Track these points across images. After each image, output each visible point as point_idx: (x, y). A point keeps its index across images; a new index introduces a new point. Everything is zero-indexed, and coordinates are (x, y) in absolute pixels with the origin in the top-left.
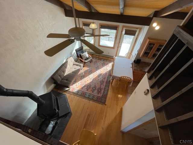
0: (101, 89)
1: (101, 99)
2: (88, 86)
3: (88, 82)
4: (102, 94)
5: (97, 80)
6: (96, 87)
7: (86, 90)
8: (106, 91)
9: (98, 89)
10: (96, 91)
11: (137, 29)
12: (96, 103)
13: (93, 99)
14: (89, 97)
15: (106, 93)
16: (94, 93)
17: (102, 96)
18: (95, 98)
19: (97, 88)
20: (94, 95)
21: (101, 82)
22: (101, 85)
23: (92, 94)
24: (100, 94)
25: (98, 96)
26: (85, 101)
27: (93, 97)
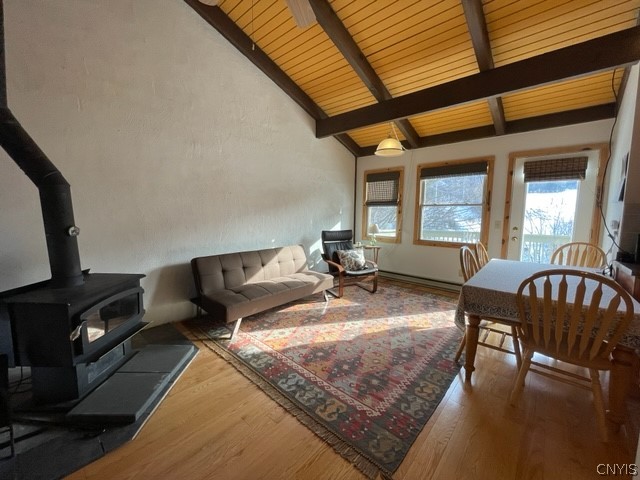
0: (385, 381)
1: (371, 436)
2: (321, 350)
3: (329, 339)
4: (383, 406)
5: (379, 341)
6: (362, 365)
7: (297, 359)
8: (419, 401)
9: (371, 375)
10: (353, 380)
11: (588, 149)
12: (321, 445)
13: (311, 409)
14: (295, 392)
15: (414, 407)
16: (336, 384)
17: (386, 414)
18: (331, 409)
19: (365, 369)
20: (329, 394)
21: (398, 352)
22: (393, 364)
23: (322, 388)
24: (369, 401)
25: (354, 407)
26: (261, 402)
27: (323, 401)
